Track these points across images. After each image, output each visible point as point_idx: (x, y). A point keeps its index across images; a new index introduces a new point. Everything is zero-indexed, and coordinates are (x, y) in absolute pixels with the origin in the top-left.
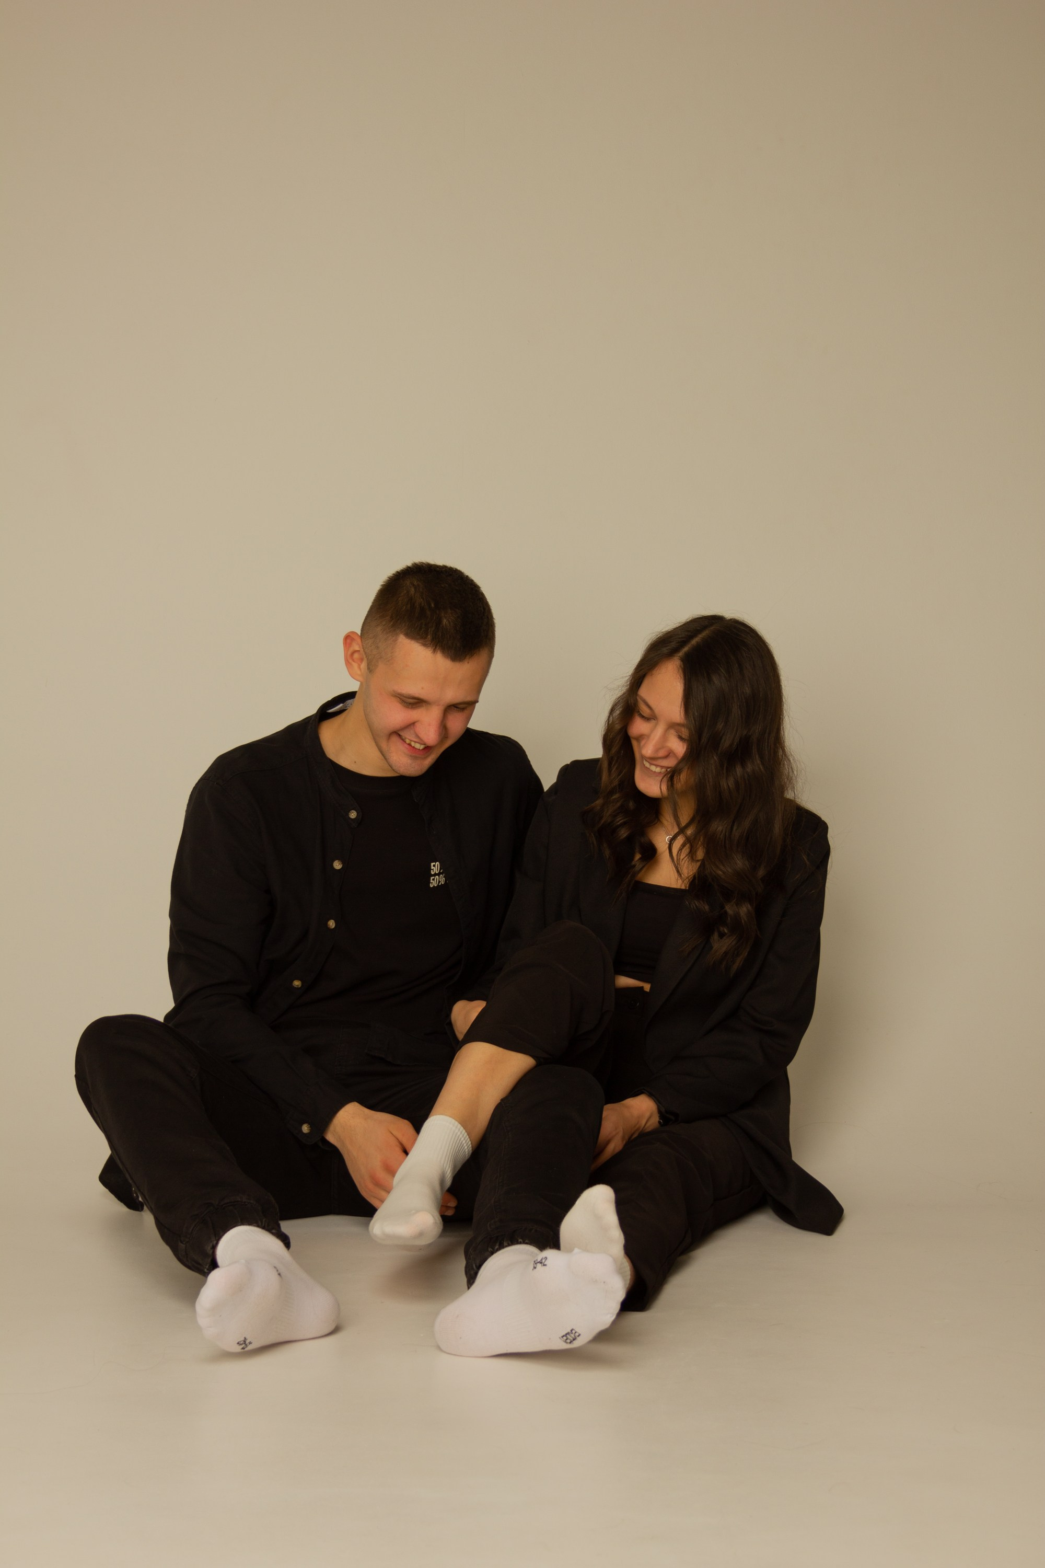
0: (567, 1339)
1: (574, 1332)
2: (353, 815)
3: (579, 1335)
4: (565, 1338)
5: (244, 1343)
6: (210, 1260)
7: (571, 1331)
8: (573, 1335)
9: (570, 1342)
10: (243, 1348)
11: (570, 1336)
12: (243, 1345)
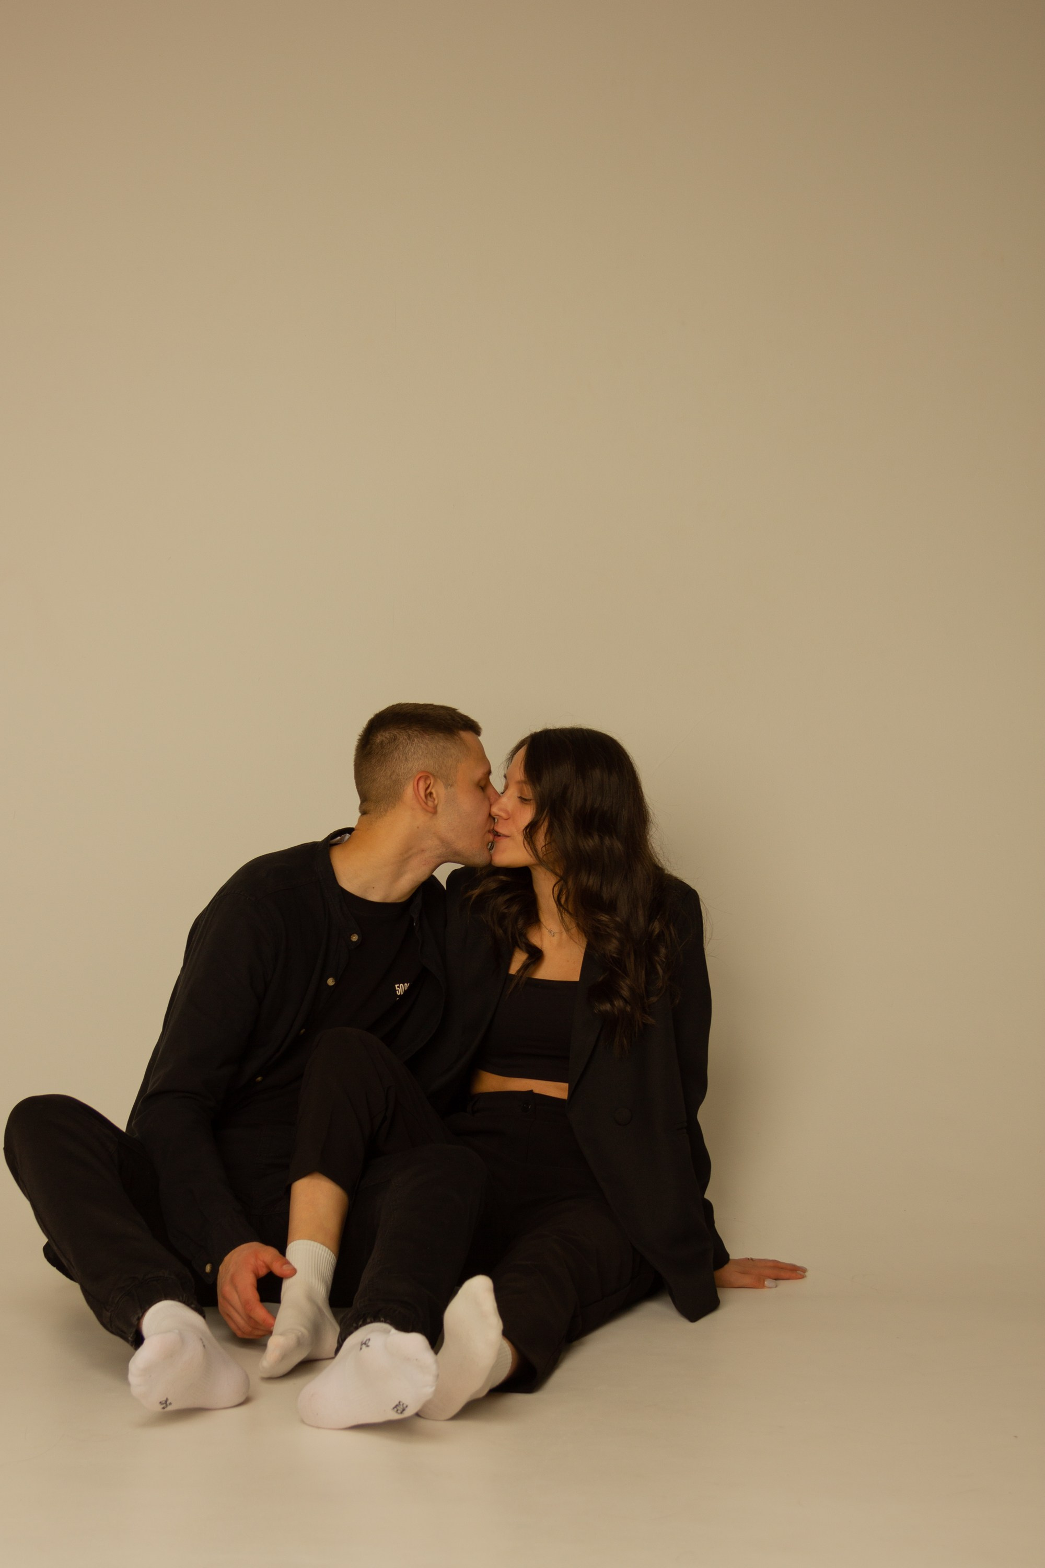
0: (397, 1410)
1: (401, 1403)
2: (355, 938)
3: (407, 1407)
4: (396, 1409)
5: (165, 1403)
6: (134, 1330)
7: (400, 1402)
8: (401, 1407)
9: (401, 1413)
10: (164, 1408)
11: (400, 1407)
12: (164, 1405)
